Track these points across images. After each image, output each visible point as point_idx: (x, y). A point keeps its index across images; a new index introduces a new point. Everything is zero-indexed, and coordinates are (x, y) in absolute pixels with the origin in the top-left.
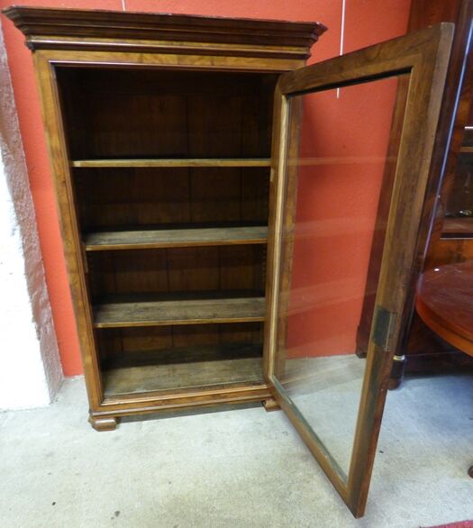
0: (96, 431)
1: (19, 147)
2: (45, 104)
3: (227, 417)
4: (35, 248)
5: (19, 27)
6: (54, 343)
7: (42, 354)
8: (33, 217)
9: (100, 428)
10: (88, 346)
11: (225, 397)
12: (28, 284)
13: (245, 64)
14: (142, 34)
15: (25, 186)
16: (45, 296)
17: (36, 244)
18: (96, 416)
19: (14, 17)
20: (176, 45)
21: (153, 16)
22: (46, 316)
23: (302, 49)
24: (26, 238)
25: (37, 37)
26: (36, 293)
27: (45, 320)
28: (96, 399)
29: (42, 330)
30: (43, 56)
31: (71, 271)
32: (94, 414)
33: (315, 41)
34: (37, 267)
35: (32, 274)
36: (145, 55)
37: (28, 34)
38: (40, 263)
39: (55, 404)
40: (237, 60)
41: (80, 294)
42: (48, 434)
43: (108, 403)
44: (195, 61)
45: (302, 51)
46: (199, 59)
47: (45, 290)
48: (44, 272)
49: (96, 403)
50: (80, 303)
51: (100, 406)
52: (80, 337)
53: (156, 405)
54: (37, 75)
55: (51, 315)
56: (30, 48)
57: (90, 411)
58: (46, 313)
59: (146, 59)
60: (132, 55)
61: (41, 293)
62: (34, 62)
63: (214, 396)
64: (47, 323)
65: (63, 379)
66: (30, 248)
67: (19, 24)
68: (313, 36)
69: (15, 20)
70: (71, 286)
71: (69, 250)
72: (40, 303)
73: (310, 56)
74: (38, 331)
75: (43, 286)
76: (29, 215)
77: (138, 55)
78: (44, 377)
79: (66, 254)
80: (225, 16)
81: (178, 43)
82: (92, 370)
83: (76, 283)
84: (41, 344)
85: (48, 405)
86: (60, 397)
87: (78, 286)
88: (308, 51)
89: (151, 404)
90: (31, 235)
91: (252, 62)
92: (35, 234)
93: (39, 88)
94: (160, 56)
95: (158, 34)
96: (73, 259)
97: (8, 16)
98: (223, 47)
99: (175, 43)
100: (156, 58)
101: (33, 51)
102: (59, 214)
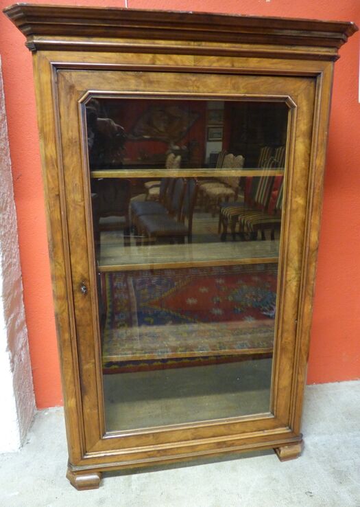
0: (76, 490)
1: (6, 155)
2: (42, 109)
3: (234, 469)
4: (15, 264)
5: (20, 27)
6: (28, 372)
7: (14, 388)
8: (14, 230)
9: (81, 487)
10: (72, 387)
11: (232, 445)
12: (5, 307)
13: (268, 66)
14: (157, 33)
15: (9, 196)
16: (22, 316)
17: (16, 260)
18: (76, 472)
19: (15, 16)
20: (193, 45)
21: (171, 14)
22: (22, 341)
23: (330, 50)
24: (6, 254)
25: (40, 37)
26: (12, 316)
27: (20, 346)
28: (77, 450)
29: (16, 359)
30: (45, 57)
31: (58, 298)
32: (75, 469)
33: (345, 41)
34: (17, 284)
35: (9, 294)
36: (158, 56)
37: (29, 35)
38: (18, 282)
39: (25, 448)
40: (259, 62)
41: (67, 325)
42: (17, 493)
43: (91, 455)
44: (214, 62)
45: (331, 52)
46: (218, 61)
47: (23, 310)
48: (22, 289)
49: (78, 454)
50: (67, 336)
51: (82, 459)
52: (64, 375)
53: (150, 457)
54: (36, 78)
55: (27, 338)
56: (30, 49)
57: (70, 464)
58: (22, 338)
59: (160, 60)
60: (144, 56)
61: (18, 314)
62: (34, 64)
63: (219, 444)
64: (22, 349)
65: (36, 412)
66: (10, 266)
67: (21, 23)
68: (343, 36)
69: (15, 20)
70: (56, 315)
71: (58, 274)
72: (16, 328)
73: (339, 58)
74: (12, 361)
75: (20, 307)
76: (11, 227)
77: (150, 56)
78: (15, 416)
79: (54, 278)
80: (251, 14)
81: (196, 43)
82: (75, 415)
83: (64, 311)
84: (14, 376)
85: (17, 450)
86: (32, 437)
87: (65, 314)
88: (337, 52)
89: (144, 455)
90: (11, 249)
91: (276, 63)
92: (15, 247)
93: (37, 92)
94: (175, 57)
95: (174, 34)
96: (61, 284)
97: (10, 16)
98: (246, 47)
99: (192, 43)
100: (170, 59)
101: (34, 52)
102: (49, 232)
